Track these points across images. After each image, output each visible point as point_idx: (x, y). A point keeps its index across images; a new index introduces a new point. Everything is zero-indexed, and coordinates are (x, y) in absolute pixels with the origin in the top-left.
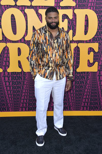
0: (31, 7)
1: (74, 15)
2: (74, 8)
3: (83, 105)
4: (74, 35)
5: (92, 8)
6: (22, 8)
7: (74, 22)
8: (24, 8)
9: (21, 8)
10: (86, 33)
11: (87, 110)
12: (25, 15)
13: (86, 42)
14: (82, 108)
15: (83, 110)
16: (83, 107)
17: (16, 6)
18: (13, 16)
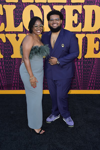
0: (47, 4)
1: (83, 10)
2: (83, 4)
3: (89, 85)
4: (83, 27)
5: (98, 4)
6: (40, 5)
7: (83, 16)
8: (41, 4)
9: (38, 5)
10: (93, 25)
11: (92, 89)
12: (42, 11)
13: (93, 33)
14: (88, 88)
15: (89, 89)
16: (90, 87)
17: (34, 3)
18: (32, 11)
